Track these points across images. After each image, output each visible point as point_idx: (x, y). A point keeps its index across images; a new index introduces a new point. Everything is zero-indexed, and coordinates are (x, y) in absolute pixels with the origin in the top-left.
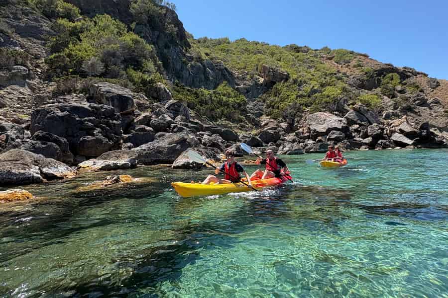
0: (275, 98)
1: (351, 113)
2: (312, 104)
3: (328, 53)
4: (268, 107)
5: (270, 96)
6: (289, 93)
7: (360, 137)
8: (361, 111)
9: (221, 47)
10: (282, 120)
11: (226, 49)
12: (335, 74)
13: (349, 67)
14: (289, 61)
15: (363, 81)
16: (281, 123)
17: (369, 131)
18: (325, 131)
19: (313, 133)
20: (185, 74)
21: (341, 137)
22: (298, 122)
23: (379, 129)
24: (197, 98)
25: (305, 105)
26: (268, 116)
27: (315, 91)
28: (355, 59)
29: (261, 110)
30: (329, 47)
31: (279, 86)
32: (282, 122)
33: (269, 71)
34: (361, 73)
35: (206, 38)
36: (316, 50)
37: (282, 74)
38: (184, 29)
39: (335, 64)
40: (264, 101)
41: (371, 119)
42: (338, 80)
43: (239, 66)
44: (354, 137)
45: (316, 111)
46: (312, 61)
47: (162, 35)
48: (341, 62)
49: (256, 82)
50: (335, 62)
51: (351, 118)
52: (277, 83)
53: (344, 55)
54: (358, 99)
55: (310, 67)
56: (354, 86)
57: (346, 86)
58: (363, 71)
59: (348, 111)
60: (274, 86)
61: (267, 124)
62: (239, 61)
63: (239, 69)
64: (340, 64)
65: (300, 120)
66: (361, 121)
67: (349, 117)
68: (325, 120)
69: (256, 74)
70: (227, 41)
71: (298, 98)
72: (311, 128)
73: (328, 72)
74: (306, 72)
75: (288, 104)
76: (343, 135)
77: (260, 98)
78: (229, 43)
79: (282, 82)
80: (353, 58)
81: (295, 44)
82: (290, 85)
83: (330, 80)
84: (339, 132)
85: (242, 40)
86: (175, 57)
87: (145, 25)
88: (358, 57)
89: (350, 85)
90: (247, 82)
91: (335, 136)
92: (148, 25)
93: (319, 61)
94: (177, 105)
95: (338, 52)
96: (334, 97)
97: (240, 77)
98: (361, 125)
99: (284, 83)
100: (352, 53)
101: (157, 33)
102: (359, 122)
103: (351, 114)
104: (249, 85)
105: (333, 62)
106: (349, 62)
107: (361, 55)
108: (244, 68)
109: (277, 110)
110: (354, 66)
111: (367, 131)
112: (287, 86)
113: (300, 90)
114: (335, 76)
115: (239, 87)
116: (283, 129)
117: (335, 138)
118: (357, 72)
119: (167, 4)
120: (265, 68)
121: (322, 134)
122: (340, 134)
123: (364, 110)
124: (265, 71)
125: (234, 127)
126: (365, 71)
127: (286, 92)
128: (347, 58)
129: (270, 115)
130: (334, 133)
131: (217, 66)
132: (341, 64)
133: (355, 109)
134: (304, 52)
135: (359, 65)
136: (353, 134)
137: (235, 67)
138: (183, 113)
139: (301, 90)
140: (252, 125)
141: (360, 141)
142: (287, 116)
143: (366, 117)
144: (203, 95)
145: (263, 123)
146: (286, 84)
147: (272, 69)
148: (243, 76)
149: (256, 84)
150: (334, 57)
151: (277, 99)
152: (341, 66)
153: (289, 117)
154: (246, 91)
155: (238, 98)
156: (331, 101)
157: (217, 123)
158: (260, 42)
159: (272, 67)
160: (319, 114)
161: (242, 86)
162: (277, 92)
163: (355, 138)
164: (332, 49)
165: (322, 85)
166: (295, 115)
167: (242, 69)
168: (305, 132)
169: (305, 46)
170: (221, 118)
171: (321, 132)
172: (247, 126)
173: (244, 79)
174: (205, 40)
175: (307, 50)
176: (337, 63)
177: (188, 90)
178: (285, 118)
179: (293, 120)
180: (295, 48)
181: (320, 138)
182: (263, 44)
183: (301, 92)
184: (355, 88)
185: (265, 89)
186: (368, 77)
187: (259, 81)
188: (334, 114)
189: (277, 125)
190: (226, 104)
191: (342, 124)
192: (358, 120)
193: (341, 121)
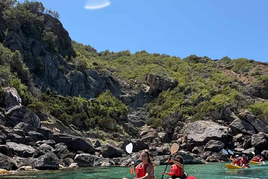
0: (159, 106)
1: (237, 121)
2: (196, 112)
3: (228, 63)
4: (151, 116)
5: (155, 105)
6: (173, 102)
7: (242, 147)
8: (247, 118)
9: (120, 59)
10: (161, 129)
11: (124, 61)
12: (231, 83)
13: (247, 76)
14: (184, 71)
15: (260, 89)
16: (159, 132)
17: (252, 140)
18: (202, 140)
19: (190, 142)
20: (61, 82)
21: (219, 147)
22: (178, 131)
23: (263, 139)
24: (68, 106)
25: (189, 113)
26: (149, 125)
27: (203, 99)
28: (254, 68)
29: (144, 119)
30: (229, 57)
31: (165, 94)
32: (161, 131)
33: (156, 80)
34: (259, 82)
35: (107, 51)
36: (215, 61)
37: (168, 82)
38: (70, 38)
39: (234, 73)
40: (148, 111)
41: (258, 128)
42: (232, 88)
43: (130, 76)
44: (236, 147)
45: (198, 120)
46: (209, 71)
47: (39, 43)
48: (240, 71)
49: (142, 90)
50: (234, 71)
51: (235, 126)
52: (163, 91)
53: (243, 64)
54: (250, 107)
55: (206, 77)
56: (249, 95)
57: (240, 94)
58: (260, 79)
59: (234, 119)
60: (160, 95)
61: (145, 134)
62: (131, 71)
63: (129, 79)
64: (238, 73)
65: (180, 129)
66: (247, 130)
67: (234, 126)
68: (205, 129)
69: (144, 83)
70: (128, 53)
71: (182, 106)
72: (189, 138)
73: (223, 81)
74: (201, 81)
75: (169, 112)
76: (223, 144)
77: (145, 107)
78: (129, 55)
79: (168, 90)
80: (252, 67)
81: (194, 55)
82: (176, 93)
83: (224, 88)
84: (217, 142)
85: (143, 52)
86: (50, 64)
87: (18, 32)
88: (258, 66)
89: (245, 93)
90: (134, 91)
91: (213, 145)
92: (21, 31)
93: (217, 70)
94: (21, 111)
95: (237, 62)
96: (220, 105)
97: (128, 86)
98: (245, 134)
99: (170, 91)
100: (252, 61)
101: (31, 40)
102: (244, 131)
103: (237, 123)
104: (135, 94)
105: (232, 72)
106: (248, 71)
107: (261, 63)
108: (134, 78)
109: (158, 119)
110: (253, 75)
111: (251, 140)
112: (172, 94)
113: (185, 98)
114: (230, 84)
115: (124, 96)
116: (160, 138)
117: (212, 148)
118: (255, 81)
119: (50, 12)
120: (152, 76)
121: (199, 144)
122: (219, 144)
123: (251, 117)
124: (151, 79)
125: (106, 136)
126: (263, 79)
127: (171, 100)
128: (247, 67)
129: (151, 124)
130: (212, 143)
131: (101, 75)
132: (240, 73)
133: (241, 117)
134: (203, 63)
135: (258, 74)
136: (235, 144)
137: (126, 77)
138: (29, 120)
139: (187, 98)
140: (129, 134)
141: (241, 151)
142: (166, 125)
143: (253, 126)
144: (76, 104)
145: (142, 133)
146: (172, 92)
147: (158, 77)
148: (130, 85)
149: (142, 93)
150: (233, 66)
151: (160, 108)
152: (239, 75)
153: (169, 126)
154: (131, 100)
155: (119, 107)
156: (215, 109)
157: (88, 132)
158: (161, 55)
159: (159, 75)
160: (199, 122)
161: (127, 95)
162: (161, 101)
163: (236, 149)
164: (232, 59)
165: (213, 94)
166: (175, 124)
167: (132, 78)
168: (183, 142)
169: (205, 57)
170: (93, 127)
171: (199, 142)
172: (122, 135)
173: (131, 88)
174: (107, 53)
175: (206, 60)
176: (235, 72)
177: (60, 98)
178: (164, 127)
179: (173, 130)
180: (194, 59)
181: (195, 148)
182: (163, 56)
183: (186, 100)
184: (249, 97)
185: (151, 98)
186: (265, 85)
187: (145, 90)
188: (217, 122)
189: (155, 134)
190: (103, 114)
191: (223, 133)
192: (243, 129)
193: (222, 129)
